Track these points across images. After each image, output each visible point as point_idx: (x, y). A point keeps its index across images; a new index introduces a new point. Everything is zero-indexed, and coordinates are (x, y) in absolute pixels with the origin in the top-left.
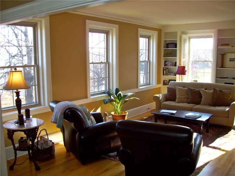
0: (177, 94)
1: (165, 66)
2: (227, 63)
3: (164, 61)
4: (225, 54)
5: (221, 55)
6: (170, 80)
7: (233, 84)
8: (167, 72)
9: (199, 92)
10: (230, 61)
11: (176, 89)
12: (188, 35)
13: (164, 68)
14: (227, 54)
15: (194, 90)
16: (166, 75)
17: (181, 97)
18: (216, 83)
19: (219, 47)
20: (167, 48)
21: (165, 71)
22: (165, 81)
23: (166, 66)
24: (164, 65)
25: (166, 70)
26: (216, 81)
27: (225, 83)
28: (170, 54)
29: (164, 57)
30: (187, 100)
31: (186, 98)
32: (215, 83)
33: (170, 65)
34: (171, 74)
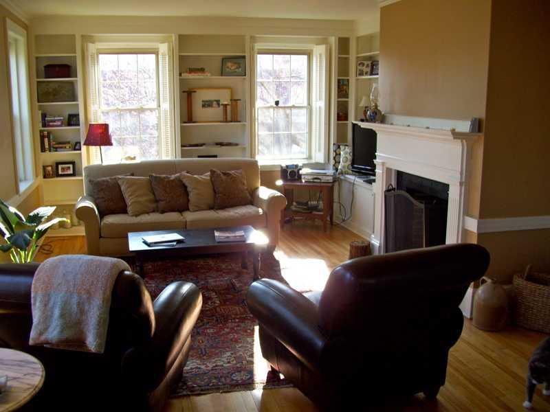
0: (126, 196)
1: (44, 125)
2: (198, 111)
3: (40, 112)
4: (195, 92)
5: (186, 94)
6: (58, 164)
7: (215, 156)
8: (52, 143)
9: (181, 181)
10: (203, 106)
11: (120, 182)
12: (97, 44)
13: (41, 132)
14: (198, 91)
15: (166, 180)
16: (50, 151)
17: (140, 199)
18: (182, 157)
19: (185, 75)
20: (46, 78)
21: (46, 140)
22: (48, 166)
23: (49, 126)
24: (41, 125)
25: (48, 137)
26: (183, 155)
27: (199, 157)
28: (54, 95)
29: (39, 102)
30: (154, 205)
31: (150, 201)
32: (179, 158)
33: (59, 123)
34: (64, 145)
